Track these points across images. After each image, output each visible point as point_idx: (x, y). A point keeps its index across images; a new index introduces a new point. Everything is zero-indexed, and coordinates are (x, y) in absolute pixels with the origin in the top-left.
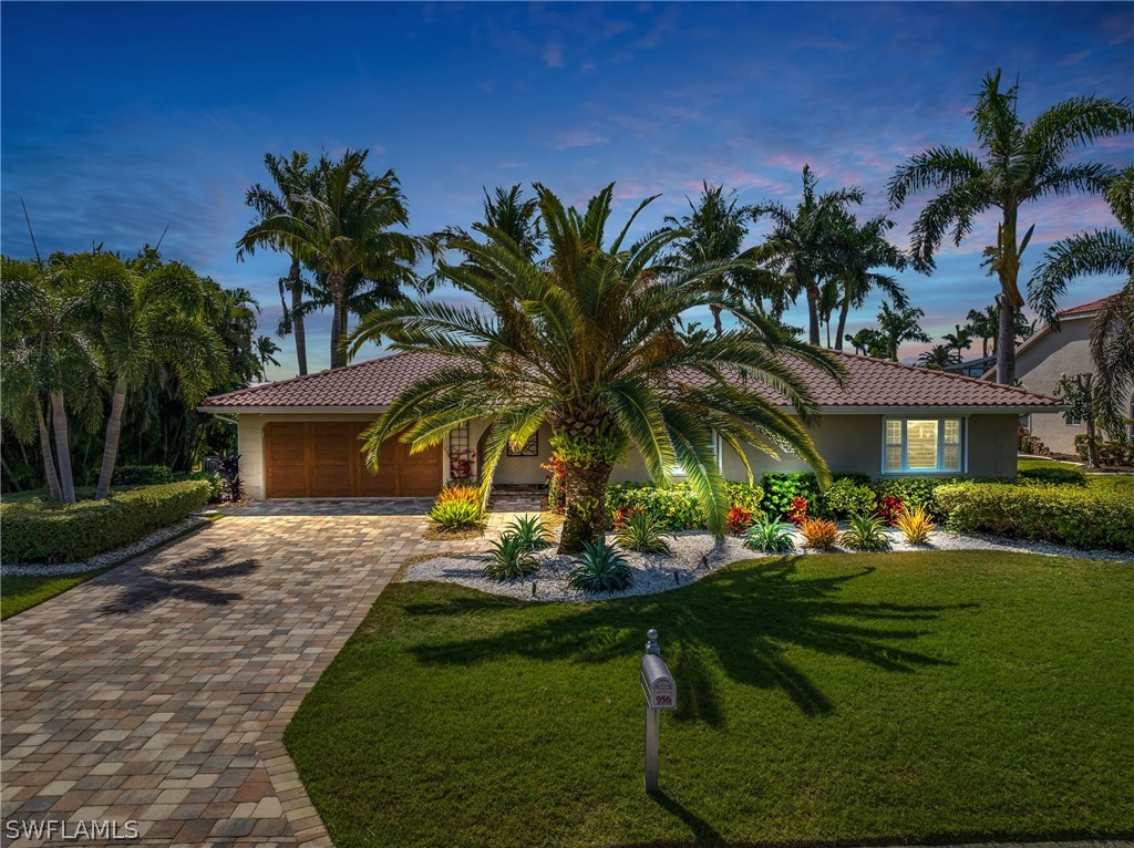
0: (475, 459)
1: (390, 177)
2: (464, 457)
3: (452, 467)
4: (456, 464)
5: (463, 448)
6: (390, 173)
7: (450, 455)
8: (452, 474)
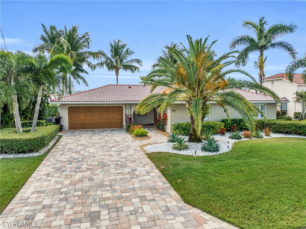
0: (133, 117)
1: (86, 35)
2: (130, 117)
3: (126, 120)
4: (127, 119)
5: (129, 114)
6: (87, 33)
7: (126, 116)
8: (126, 122)
